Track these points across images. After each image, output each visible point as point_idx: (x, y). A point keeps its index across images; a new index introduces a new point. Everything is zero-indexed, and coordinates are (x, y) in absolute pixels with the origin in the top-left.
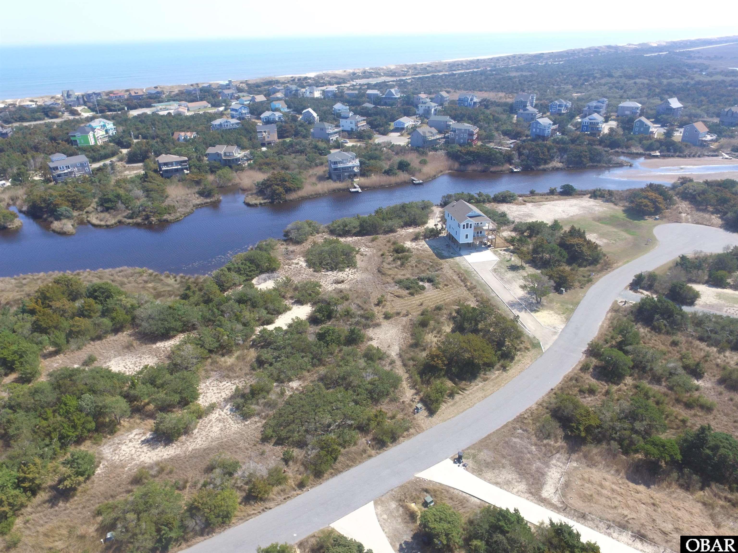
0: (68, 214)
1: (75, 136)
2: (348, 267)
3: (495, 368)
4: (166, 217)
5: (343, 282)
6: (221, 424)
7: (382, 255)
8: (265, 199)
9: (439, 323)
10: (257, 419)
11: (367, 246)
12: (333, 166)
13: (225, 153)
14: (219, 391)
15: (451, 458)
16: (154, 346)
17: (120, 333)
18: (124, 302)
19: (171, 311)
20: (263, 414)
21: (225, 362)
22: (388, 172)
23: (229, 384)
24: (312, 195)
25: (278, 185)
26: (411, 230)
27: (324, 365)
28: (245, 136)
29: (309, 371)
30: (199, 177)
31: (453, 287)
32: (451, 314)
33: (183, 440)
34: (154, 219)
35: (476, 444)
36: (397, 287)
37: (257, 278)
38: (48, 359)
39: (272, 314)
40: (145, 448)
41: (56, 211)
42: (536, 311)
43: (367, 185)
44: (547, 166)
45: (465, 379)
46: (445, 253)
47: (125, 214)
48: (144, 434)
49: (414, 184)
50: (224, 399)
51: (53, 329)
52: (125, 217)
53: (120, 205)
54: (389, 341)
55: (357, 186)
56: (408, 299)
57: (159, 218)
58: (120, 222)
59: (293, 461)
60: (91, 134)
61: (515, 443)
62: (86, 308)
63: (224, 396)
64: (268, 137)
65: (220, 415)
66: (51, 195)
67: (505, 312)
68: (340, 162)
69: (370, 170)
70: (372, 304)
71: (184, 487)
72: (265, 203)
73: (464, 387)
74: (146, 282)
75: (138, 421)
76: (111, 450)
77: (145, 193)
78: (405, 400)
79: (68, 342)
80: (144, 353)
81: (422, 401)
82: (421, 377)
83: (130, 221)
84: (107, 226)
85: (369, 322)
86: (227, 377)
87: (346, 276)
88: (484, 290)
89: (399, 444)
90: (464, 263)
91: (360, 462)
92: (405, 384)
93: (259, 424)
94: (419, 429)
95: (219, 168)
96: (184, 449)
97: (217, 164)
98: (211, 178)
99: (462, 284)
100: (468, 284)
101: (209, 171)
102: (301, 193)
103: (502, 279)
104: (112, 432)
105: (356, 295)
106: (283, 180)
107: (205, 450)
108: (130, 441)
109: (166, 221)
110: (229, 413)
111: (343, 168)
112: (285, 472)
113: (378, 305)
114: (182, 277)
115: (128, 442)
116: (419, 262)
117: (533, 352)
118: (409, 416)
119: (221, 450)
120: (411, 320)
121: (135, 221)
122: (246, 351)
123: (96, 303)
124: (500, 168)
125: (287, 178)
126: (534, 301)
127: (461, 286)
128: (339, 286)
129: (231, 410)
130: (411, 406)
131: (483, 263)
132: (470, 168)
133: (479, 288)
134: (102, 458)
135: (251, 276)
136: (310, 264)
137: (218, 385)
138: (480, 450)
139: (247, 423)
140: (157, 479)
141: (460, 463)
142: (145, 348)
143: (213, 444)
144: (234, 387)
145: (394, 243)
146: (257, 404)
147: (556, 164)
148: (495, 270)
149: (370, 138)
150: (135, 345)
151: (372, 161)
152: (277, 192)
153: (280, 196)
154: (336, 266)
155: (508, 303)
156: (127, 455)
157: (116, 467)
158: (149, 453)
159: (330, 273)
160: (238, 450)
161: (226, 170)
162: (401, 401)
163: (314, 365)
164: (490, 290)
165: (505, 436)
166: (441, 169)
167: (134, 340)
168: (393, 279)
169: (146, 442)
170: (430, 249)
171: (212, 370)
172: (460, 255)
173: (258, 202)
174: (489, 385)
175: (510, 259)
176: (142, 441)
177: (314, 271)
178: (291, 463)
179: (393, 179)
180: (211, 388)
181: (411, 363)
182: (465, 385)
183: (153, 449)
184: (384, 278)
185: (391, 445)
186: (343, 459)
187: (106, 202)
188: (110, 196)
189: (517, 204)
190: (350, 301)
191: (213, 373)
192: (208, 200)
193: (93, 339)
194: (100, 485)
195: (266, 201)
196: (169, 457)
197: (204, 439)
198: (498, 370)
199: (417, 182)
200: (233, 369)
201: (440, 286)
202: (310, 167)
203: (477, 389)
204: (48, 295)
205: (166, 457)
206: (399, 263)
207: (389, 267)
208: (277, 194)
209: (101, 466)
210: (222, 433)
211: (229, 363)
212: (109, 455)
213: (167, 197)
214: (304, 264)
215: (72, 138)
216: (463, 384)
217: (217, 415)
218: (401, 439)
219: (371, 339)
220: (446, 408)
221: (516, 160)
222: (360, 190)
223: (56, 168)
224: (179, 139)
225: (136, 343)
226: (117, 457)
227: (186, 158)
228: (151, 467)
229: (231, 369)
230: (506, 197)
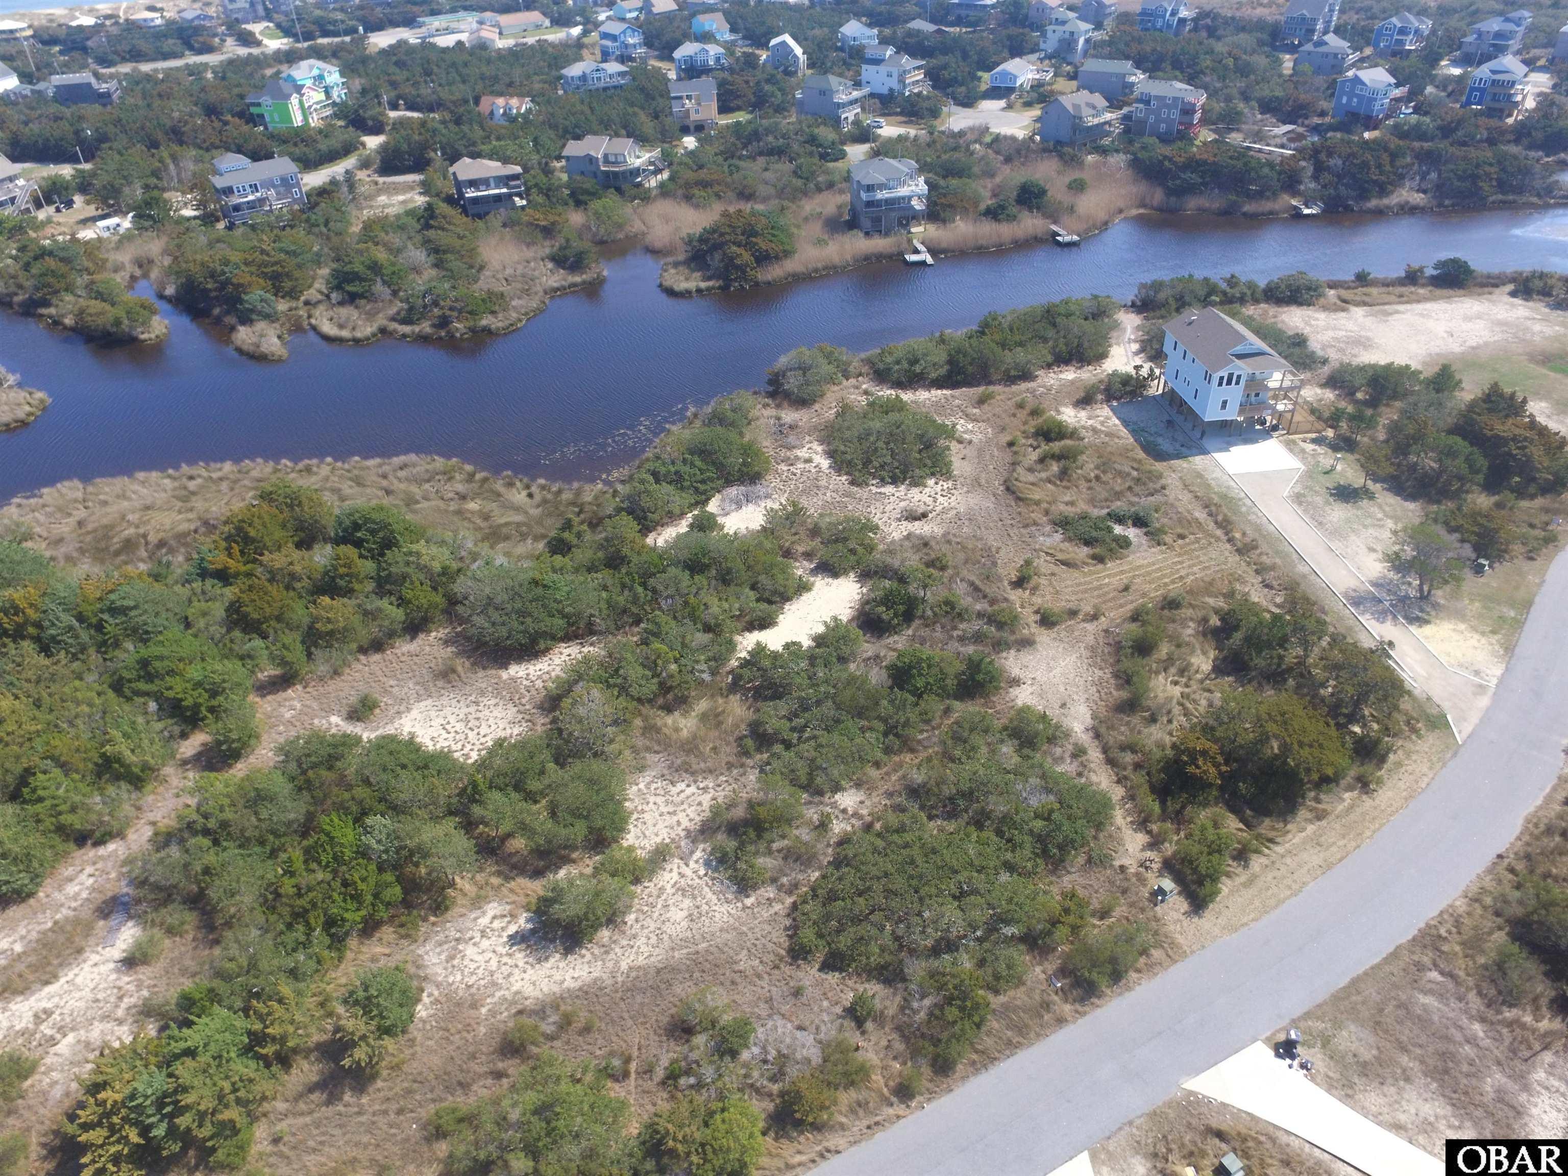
0: (267, 310)
1: (259, 105)
2: (933, 474)
3: (1343, 783)
4: (486, 321)
5: (924, 515)
6: (687, 903)
7: (1011, 444)
8: (709, 279)
9: (1179, 646)
10: (770, 892)
11: (968, 417)
12: (864, 196)
13: (606, 156)
14: (671, 809)
15: (1267, 1041)
16: (504, 675)
17: (422, 636)
18: (424, 560)
19: (539, 591)
20: (785, 880)
21: (677, 730)
22: (994, 214)
23: (693, 789)
24: (816, 270)
25: (739, 245)
26: (1069, 374)
27: (912, 750)
28: (643, 108)
29: (877, 765)
30: (551, 218)
31: (1197, 541)
32: (1205, 620)
33: (606, 940)
34: (459, 327)
35: (1325, 1003)
36: (1058, 537)
37: (718, 496)
38: (269, 698)
39: (770, 602)
40: (520, 957)
41: (241, 301)
42: (1421, 621)
43: (944, 245)
44: (1386, 201)
45: (1268, 813)
46: (1165, 445)
47: (392, 311)
48: (513, 916)
49: (1059, 244)
50: (686, 829)
51: (273, 623)
52: (393, 319)
53: (379, 288)
54: (1062, 689)
55: (921, 247)
56: (1091, 573)
57: (471, 324)
58: (383, 331)
59: (874, 1020)
60: (294, 100)
61: (1425, 1008)
62: (342, 570)
63: (685, 823)
64: (697, 112)
65: (682, 875)
66: (226, 263)
67: (1341, 619)
68: (882, 187)
69: (951, 206)
70: (1006, 583)
71: (626, 1075)
72: (709, 289)
73: (1271, 834)
74: (463, 497)
75: (495, 881)
76: (443, 957)
77: (432, 259)
78: (1126, 862)
79: (309, 655)
80: (482, 693)
81: (1169, 866)
82: (1163, 803)
83: (407, 329)
84: (356, 341)
85: (1005, 635)
86: (686, 771)
87: (929, 501)
88: (1277, 552)
89: (1129, 989)
90: (1217, 474)
91: (1038, 1035)
92: (1120, 818)
93: (777, 907)
94: (1174, 953)
95: (594, 195)
96: (610, 965)
97: (589, 184)
98: (576, 218)
99: (1219, 532)
100: (1238, 535)
101: (571, 202)
102: (791, 266)
103: (1320, 523)
104: (440, 907)
105: (961, 556)
106: (749, 232)
107: (658, 971)
108: (483, 934)
109: (487, 331)
110: (702, 872)
111: (888, 202)
112: (857, 1049)
113: (1020, 583)
114: (543, 488)
115: (478, 935)
116: (1104, 466)
117: (1429, 742)
118: (1143, 910)
119: (697, 975)
120: (1106, 631)
121: (417, 329)
122: (720, 701)
123: (361, 556)
124: (1267, 206)
125: (758, 228)
126: (1413, 593)
127: (1218, 539)
128: (918, 528)
129: (707, 864)
130: (1142, 880)
131: (1264, 475)
132: (1193, 203)
133: (1264, 547)
134: (426, 978)
135: (704, 492)
136: (840, 463)
137: (667, 793)
138: (1338, 1025)
139: (749, 902)
140: (557, 1043)
141: (1293, 1057)
142: (483, 678)
143: (676, 954)
144: (706, 800)
145: (1035, 413)
146: (770, 852)
147: (1408, 194)
148: (1298, 498)
149: (935, 113)
150: (459, 669)
151: (954, 182)
152: (738, 262)
153: (744, 272)
154: (905, 472)
155: (1346, 595)
156: (480, 972)
157: (458, 1004)
158: (530, 971)
159: (889, 489)
160: (737, 977)
161: (610, 200)
162: (1117, 863)
163: (888, 751)
164: (1295, 556)
165: (1395, 986)
166: (1121, 204)
167: (458, 654)
168: (1047, 513)
169: (518, 939)
170: (1124, 432)
171: (648, 749)
172: (1204, 452)
173: (691, 285)
174: (1331, 829)
175: (1333, 469)
176: (511, 937)
177: (852, 483)
178: (869, 1025)
179: (1006, 231)
180: (652, 799)
181: (1128, 758)
182: (1273, 828)
183: (539, 961)
184: (1023, 509)
185: (1108, 991)
186: (995, 1025)
187: (350, 282)
188: (358, 267)
189: (1325, 308)
190: (950, 571)
191: (651, 758)
192: (578, 279)
193: (363, 650)
194: (430, 1051)
195: (710, 284)
196: (579, 984)
197: (654, 940)
198: (1350, 788)
199: (1068, 239)
200: (697, 747)
201: (1168, 539)
202: (805, 194)
203: (1304, 842)
204: (252, 533)
205: (569, 984)
206: (1055, 467)
207: (1031, 478)
208: (738, 268)
209: (426, 999)
210: (694, 926)
211: (685, 733)
212: (439, 970)
213: (481, 268)
214: (825, 463)
215: (253, 110)
216: (1266, 826)
217: (675, 876)
218: (1133, 975)
219: (1016, 682)
220: (1231, 892)
221: (1309, 185)
222: (929, 260)
223: (229, 191)
224: (492, 113)
225: (461, 665)
226: (459, 977)
227: (518, 169)
228: (540, 1012)
229: (690, 747)
230: (1298, 290)
